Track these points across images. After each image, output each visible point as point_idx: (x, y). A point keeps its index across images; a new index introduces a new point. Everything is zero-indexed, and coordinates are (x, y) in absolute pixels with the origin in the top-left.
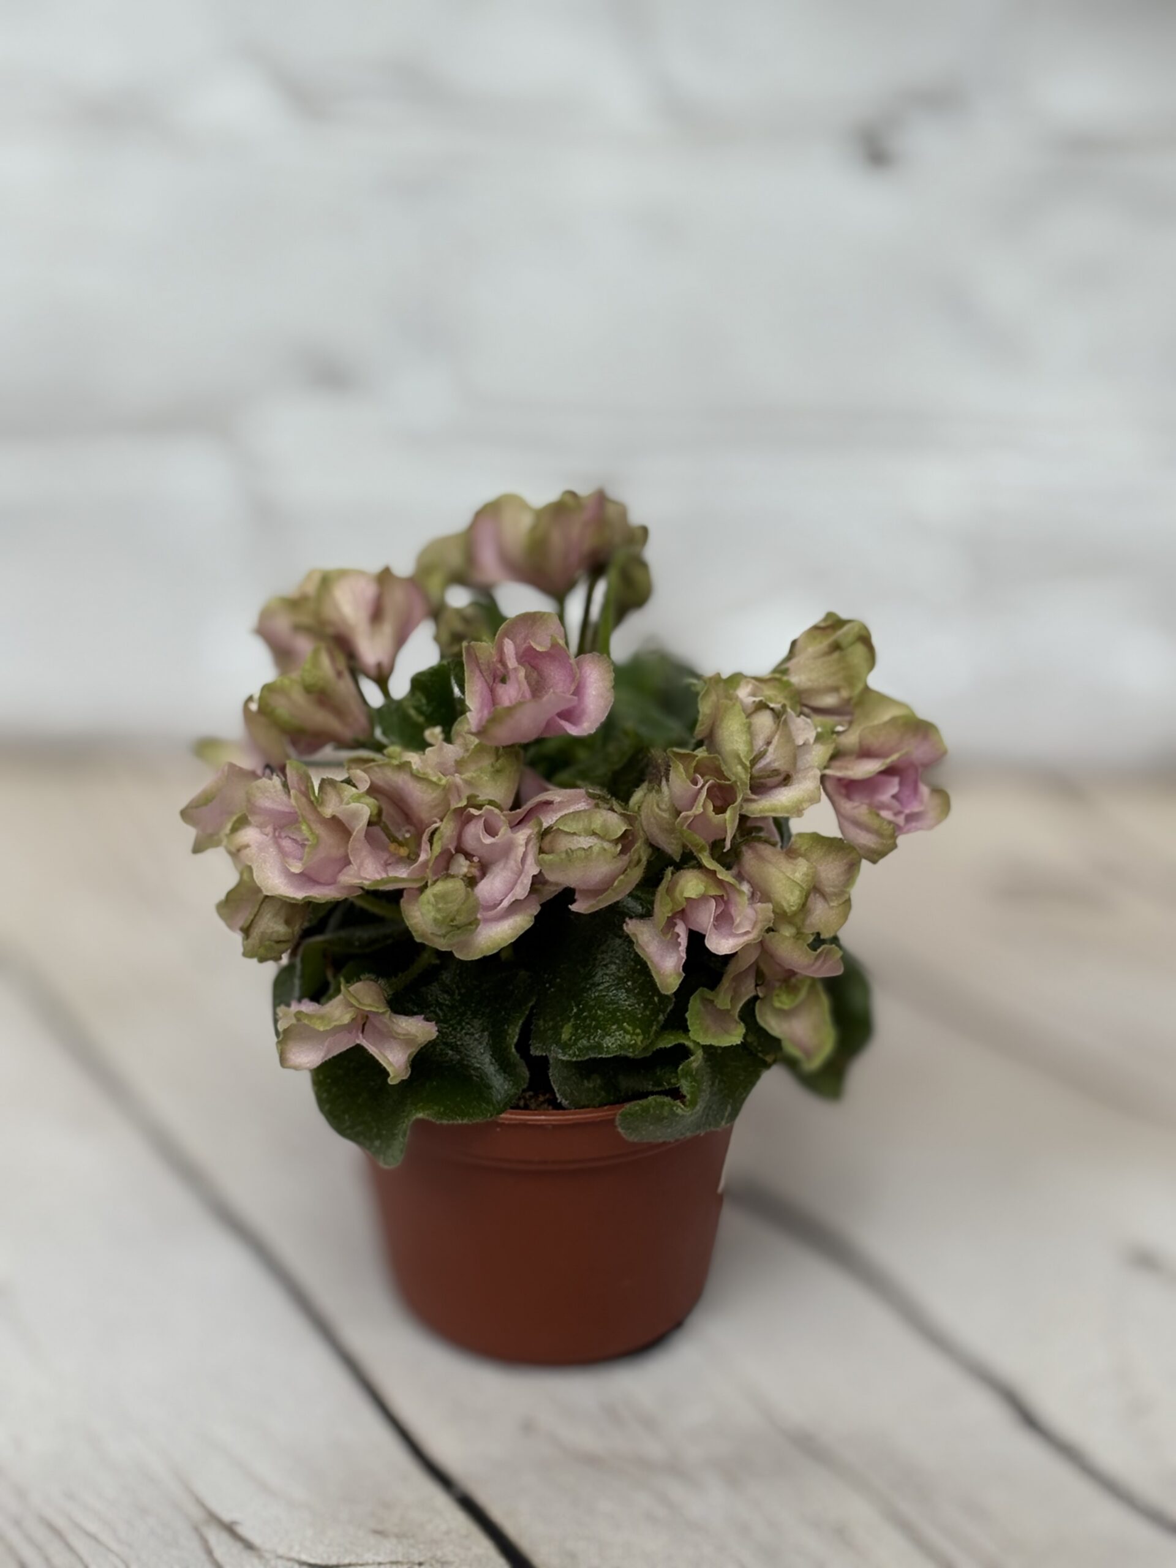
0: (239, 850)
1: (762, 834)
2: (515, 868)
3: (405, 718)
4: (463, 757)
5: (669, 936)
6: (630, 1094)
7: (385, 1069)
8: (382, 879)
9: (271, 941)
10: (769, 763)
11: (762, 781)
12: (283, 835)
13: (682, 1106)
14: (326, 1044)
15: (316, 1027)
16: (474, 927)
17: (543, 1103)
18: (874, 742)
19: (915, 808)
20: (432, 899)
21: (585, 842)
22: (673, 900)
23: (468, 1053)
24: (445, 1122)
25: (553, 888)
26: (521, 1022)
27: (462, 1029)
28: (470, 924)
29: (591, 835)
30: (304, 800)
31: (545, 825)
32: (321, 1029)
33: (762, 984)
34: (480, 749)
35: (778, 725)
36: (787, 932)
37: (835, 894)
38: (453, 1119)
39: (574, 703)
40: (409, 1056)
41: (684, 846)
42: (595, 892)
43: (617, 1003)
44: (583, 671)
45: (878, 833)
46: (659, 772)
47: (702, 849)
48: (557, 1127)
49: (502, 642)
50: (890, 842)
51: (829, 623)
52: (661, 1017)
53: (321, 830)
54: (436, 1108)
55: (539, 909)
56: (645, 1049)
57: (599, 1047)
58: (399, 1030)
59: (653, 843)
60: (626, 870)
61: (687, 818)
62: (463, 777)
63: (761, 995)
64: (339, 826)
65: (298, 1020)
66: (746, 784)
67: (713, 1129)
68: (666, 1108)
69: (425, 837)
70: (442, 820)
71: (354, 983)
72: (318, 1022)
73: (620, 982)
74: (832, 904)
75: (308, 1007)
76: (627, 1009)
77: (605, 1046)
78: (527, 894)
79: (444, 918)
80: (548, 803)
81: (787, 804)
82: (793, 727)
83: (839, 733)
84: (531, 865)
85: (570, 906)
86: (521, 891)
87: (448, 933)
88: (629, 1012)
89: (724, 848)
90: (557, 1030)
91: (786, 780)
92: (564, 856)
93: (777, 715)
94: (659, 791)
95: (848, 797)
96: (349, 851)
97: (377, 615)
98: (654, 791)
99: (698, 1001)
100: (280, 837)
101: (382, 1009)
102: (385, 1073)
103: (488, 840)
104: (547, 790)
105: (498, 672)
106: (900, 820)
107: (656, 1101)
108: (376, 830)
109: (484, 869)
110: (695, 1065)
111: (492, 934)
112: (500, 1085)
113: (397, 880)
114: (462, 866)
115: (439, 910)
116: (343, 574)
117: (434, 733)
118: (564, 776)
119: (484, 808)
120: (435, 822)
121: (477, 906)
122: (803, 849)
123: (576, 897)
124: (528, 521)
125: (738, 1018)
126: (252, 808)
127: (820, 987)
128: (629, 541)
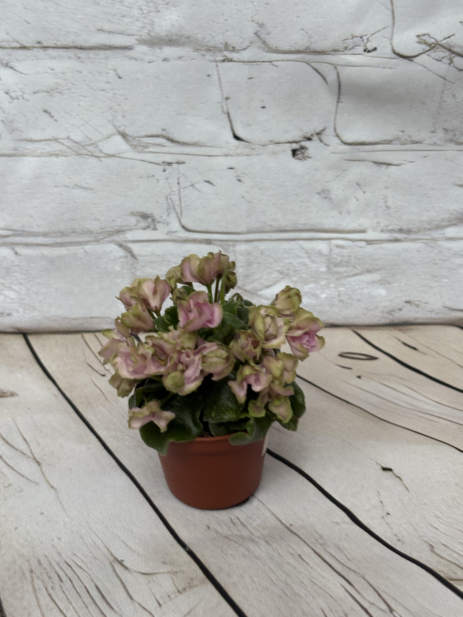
0: (115, 364)
1: (269, 353)
2: (196, 367)
3: (164, 322)
4: (180, 335)
5: (241, 386)
6: (233, 431)
7: (160, 428)
8: (157, 372)
9: (125, 391)
10: (270, 332)
11: (268, 337)
13: (248, 435)
14: (142, 421)
15: (139, 416)
17: (208, 435)
18: (301, 325)
19: (313, 344)
20: (171, 378)
21: (215, 359)
22: (242, 375)
23: (185, 421)
24: (179, 442)
25: (206, 373)
26: (200, 411)
27: (183, 413)
28: (183, 385)
29: (217, 357)
30: (133, 349)
31: (204, 354)
32: (141, 416)
33: (270, 398)
34: (185, 332)
35: (273, 321)
36: (277, 382)
37: (291, 371)
38: (181, 441)
39: (211, 317)
40: (167, 423)
41: (245, 359)
42: (219, 374)
43: (228, 405)
44: (213, 308)
45: (303, 352)
46: (238, 337)
47: (250, 359)
48: (212, 442)
49: (190, 300)
50: (307, 354)
51: (287, 289)
52: (241, 410)
53: (138, 358)
54: (176, 438)
55: (203, 379)
56: (236, 419)
57: (222, 419)
58: (164, 416)
59: (237, 357)
60: (228, 367)
61: (245, 350)
62: (180, 340)
63: (270, 401)
64: (144, 357)
65: (134, 414)
66: (263, 339)
67: (258, 440)
68: (243, 435)
69: (169, 359)
70: (174, 354)
71: (150, 402)
72: (140, 414)
73: (228, 399)
74: (290, 374)
75: (137, 410)
77: (224, 418)
79: (175, 383)
80: (205, 347)
81: (275, 344)
82: (277, 321)
83: (291, 322)
84: (200, 366)
85: (212, 378)
86: (198, 374)
87: (176, 387)
88: (231, 408)
89: (257, 359)
90: (210, 414)
91: (275, 337)
92: (209, 364)
93: (272, 318)
94: (238, 342)
95: (294, 341)
96: (147, 364)
97: (155, 292)
98: (236, 342)
99: (251, 404)
100: (127, 360)
101: (158, 410)
103: (187, 359)
104: (205, 343)
105: (189, 309)
107: (240, 433)
108: (155, 357)
109: (187, 367)
110: (251, 423)
111: (190, 387)
112: (195, 430)
113: (160, 372)
114: (180, 367)
115: (173, 381)
116: (145, 280)
117: (171, 328)
118: (210, 339)
119: (186, 350)
120: (172, 354)
121: (184, 379)
122: (282, 358)
123: (213, 375)
124: (198, 263)
125: (263, 408)
126: (119, 352)
127: (288, 398)
128: (229, 267)
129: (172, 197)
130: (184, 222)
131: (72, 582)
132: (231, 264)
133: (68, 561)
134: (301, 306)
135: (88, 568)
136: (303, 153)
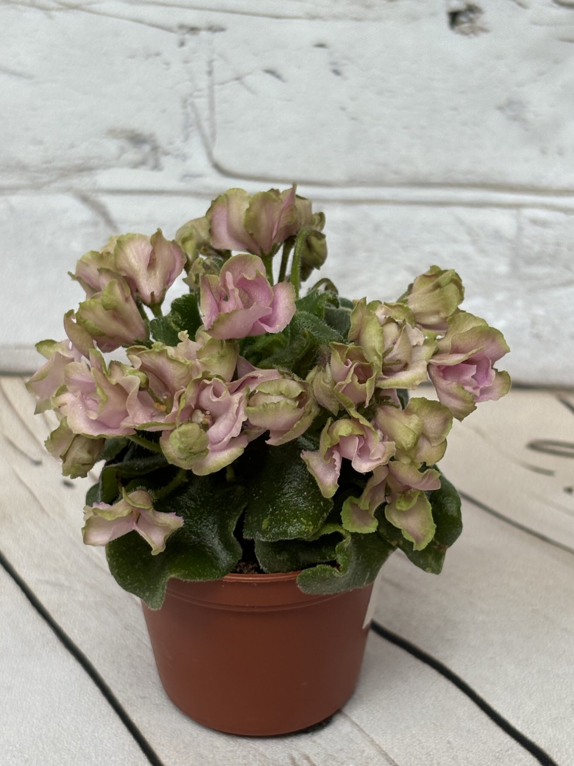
0: (60, 407)
1: (390, 401)
2: (232, 418)
3: (168, 328)
4: (201, 348)
5: (329, 461)
6: (306, 564)
7: (149, 545)
8: (147, 423)
9: (80, 464)
10: (395, 355)
11: (390, 367)
12: (88, 398)
13: (338, 571)
14: (112, 529)
15: (106, 518)
16: (205, 454)
17: (252, 569)
18: (461, 344)
19: (487, 384)
20: (178, 436)
21: (275, 399)
22: (332, 438)
23: (205, 538)
24: (189, 580)
25: (257, 431)
26: (237, 518)
27: (202, 522)
28: (203, 452)
29: (280, 395)
30: (100, 374)
31: (251, 391)
32: (109, 519)
33: (389, 495)
34: (211, 343)
35: (400, 332)
36: (405, 461)
37: (436, 438)
38: (194, 579)
39: (270, 312)
40: (165, 537)
41: (340, 406)
42: (281, 432)
43: (297, 506)
44: (276, 294)
45: (463, 400)
46: (325, 359)
47: (350, 406)
48: (261, 585)
49: (225, 274)
50: (471, 405)
51: (433, 273)
52: (325, 515)
53: (110, 393)
54: (183, 571)
55: (247, 444)
56: (315, 535)
57: (285, 532)
58: (160, 521)
59: (321, 404)
60: (301, 417)
61: (341, 386)
62: (201, 360)
63: (388, 502)
64: (121, 390)
65: (95, 514)
66: (380, 368)
67: (358, 587)
68: (328, 573)
69: (175, 398)
70: (186, 387)
71: (132, 492)
72: (108, 515)
73: (299, 492)
74: (433, 445)
75: (103, 506)
76: (303, 509)
77: (289, 532)
78: (239, 434)
79: (185, 447)
80: (254, 378)
81: (405, 381)
82: (410, 335)
83: (439, 340)
84: (242, 414)
85: (266, 441)
86: (236, 432)
87: (187, 457)
88: (304, 511)
89: (365, 406)
90: (259, 522)
91: (405, 367)
92: (261, 408)
93: (400, 326)
94: (324, 371)
95: (444, 378)
96: (127, 405)
97: (151, 265)
98: (321, 371)
99: (348, 505)
100: (86, 398)
101: (148, 506)
102: (151, 549)
103: (215, 399)
104: (255, 370)
105: (223, 294)
106: (477, 392)
107: (321, 568)
108: (145, 393)
109: (214, 419)
110: (346, 545)
111: (217, 459)
112: (224, 558)
113: (157, 424)
114: (200, 417)
115: (182, 442)
116: (132, 238)
117: (183, 334)
118: (265, 362)
119: (213, 380)
120: (182, 388)
121: (207, 441)
122: (415, 409)
123: (270, 435)
124: (246, 206)
125: (373, 517)
126: (69, 380)
127: (426, 497)
128: (312, 222)
129: (197, 101)
130: (219, 154)
132: (317, 219)
134: (462, 307)
136: (471, 21)
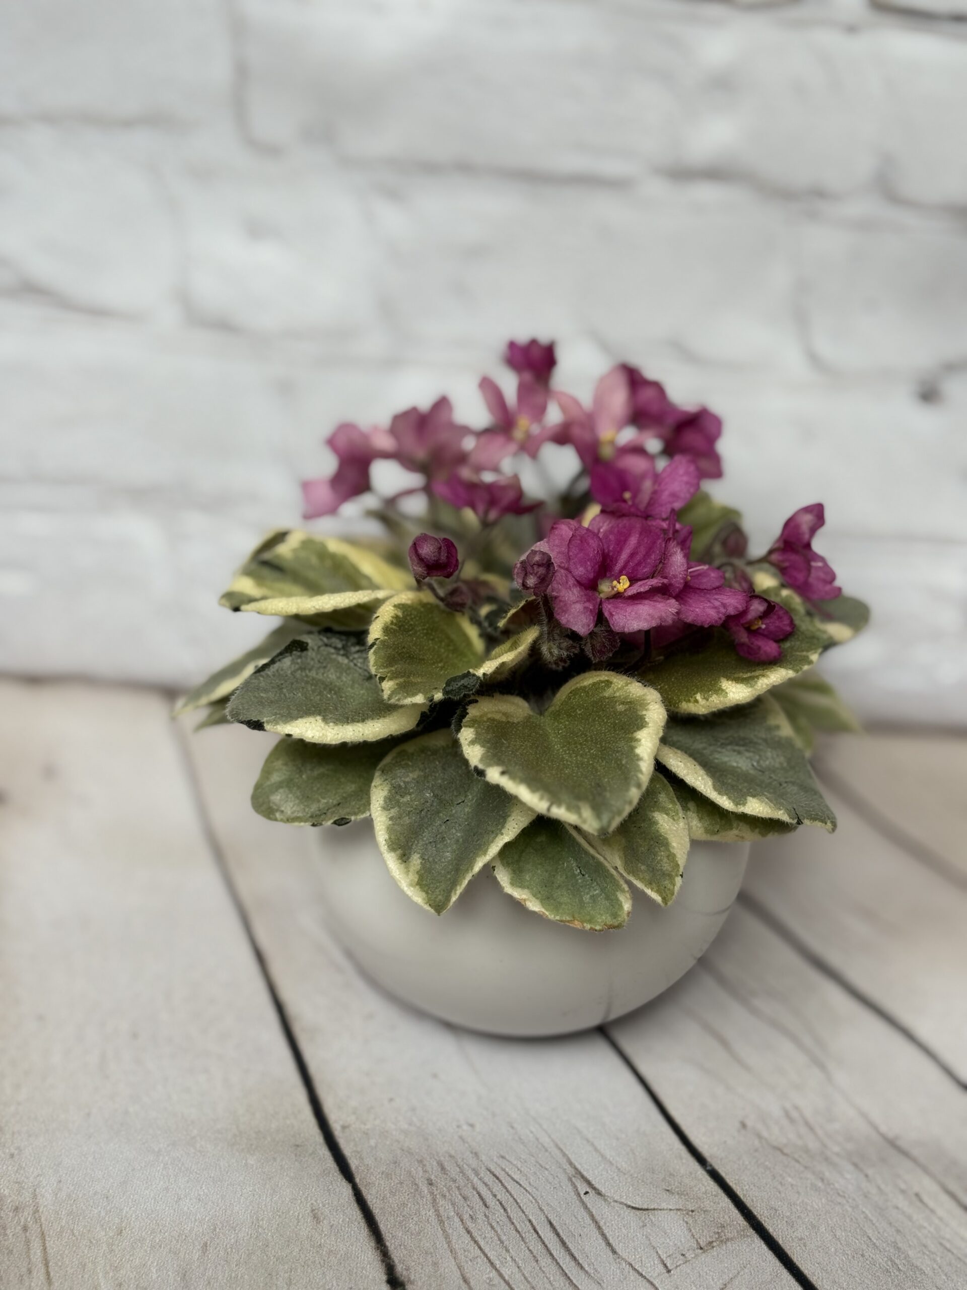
131: (505, 1210)
133: (493, 1169)
135: (530, 1184)
